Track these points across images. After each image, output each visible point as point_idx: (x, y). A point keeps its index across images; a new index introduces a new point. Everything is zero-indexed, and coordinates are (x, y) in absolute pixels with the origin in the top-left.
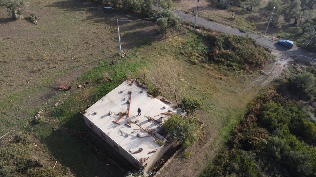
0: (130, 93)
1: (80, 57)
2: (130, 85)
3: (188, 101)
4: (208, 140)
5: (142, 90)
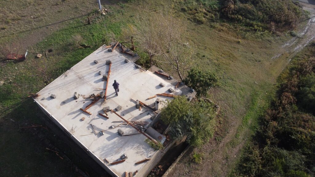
0: (108, 63)
1: (43, 15)
2: (110, 51)
3: (198, 74)
4: (228, 133)
5: (127, 59)
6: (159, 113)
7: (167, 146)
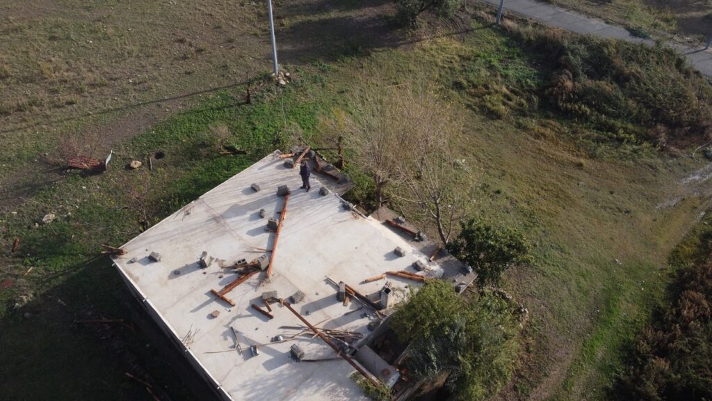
0: (283, 193)
3: (485, 232)
5: (325, 186)
6: (388, 316)
7: (399, 393)
